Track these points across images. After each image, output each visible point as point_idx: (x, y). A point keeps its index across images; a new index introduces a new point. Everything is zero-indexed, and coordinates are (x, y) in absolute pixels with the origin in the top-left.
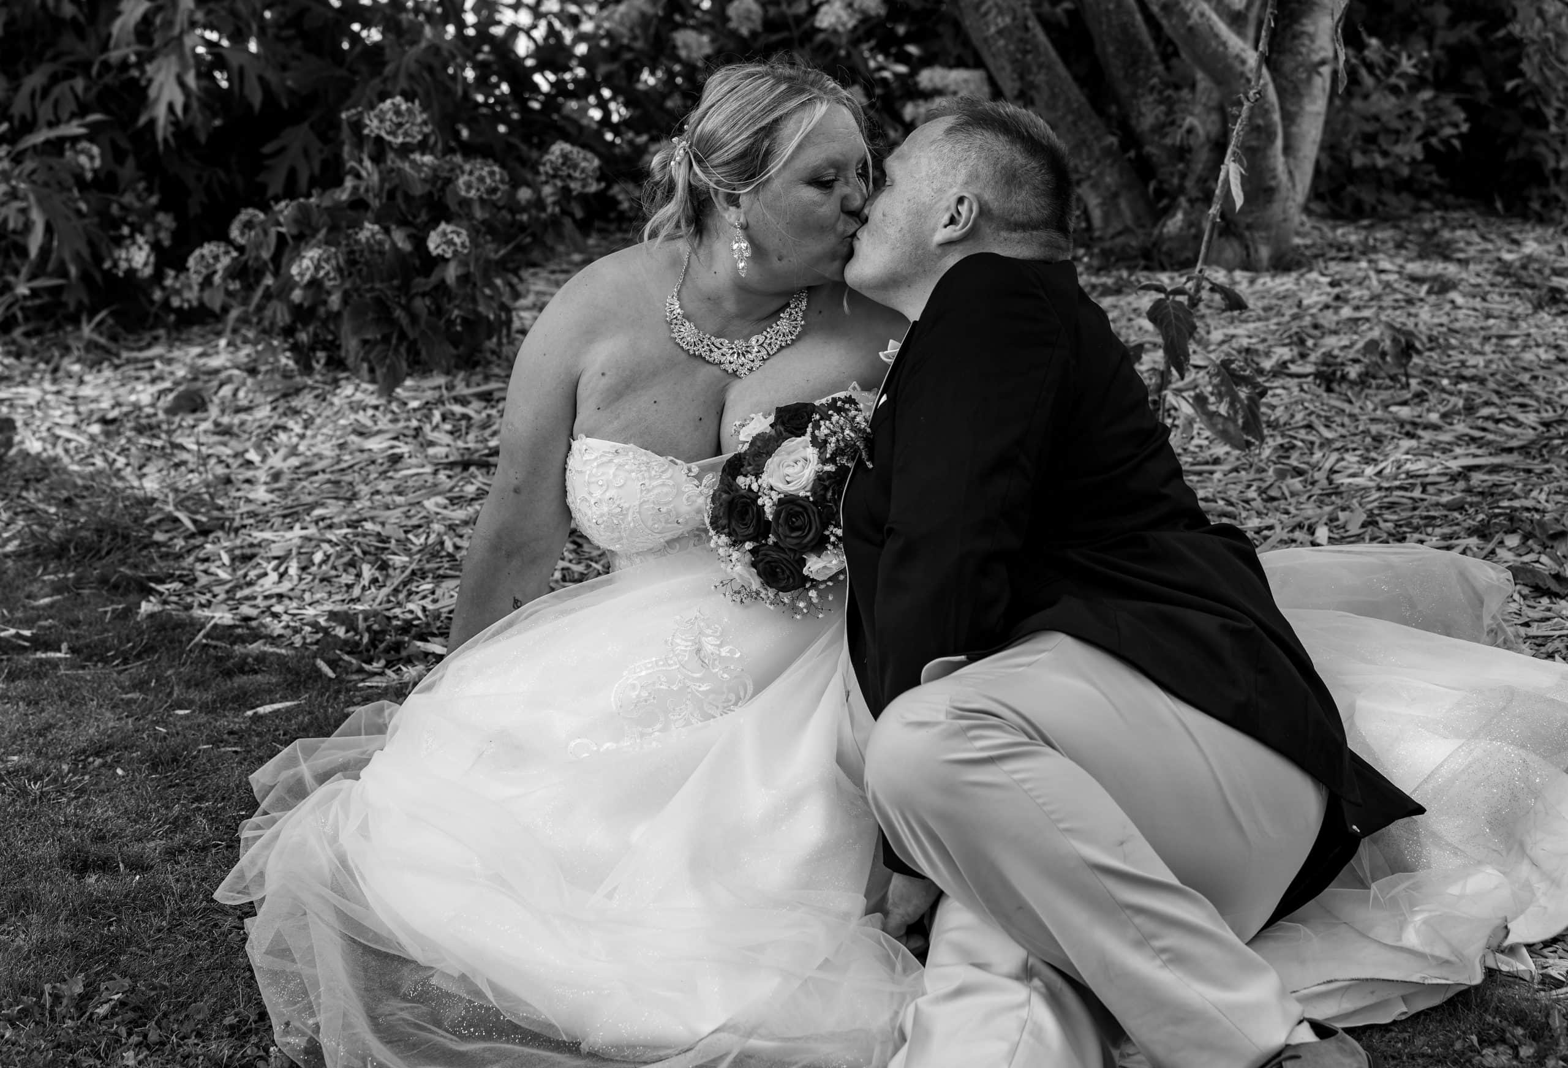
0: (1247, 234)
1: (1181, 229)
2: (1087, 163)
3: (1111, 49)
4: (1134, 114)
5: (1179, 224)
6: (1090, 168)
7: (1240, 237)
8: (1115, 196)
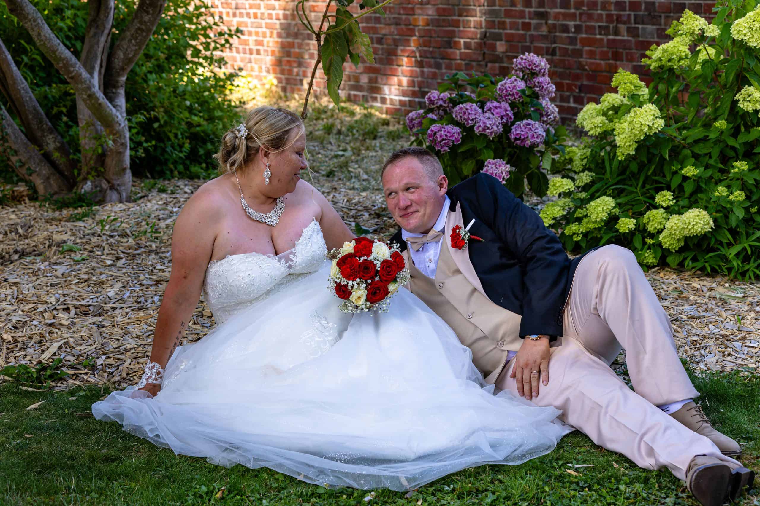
0: (118, 188)
1: (92, 189)
2: (34, 166)
3: (30, 117)
4: (44, 144)
5: (90, 187)
6: (36, 168)
7: (117, 190)
8: (48, 178)
